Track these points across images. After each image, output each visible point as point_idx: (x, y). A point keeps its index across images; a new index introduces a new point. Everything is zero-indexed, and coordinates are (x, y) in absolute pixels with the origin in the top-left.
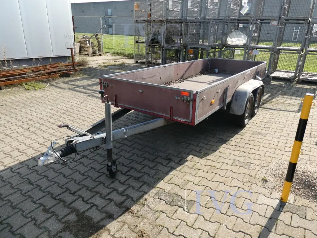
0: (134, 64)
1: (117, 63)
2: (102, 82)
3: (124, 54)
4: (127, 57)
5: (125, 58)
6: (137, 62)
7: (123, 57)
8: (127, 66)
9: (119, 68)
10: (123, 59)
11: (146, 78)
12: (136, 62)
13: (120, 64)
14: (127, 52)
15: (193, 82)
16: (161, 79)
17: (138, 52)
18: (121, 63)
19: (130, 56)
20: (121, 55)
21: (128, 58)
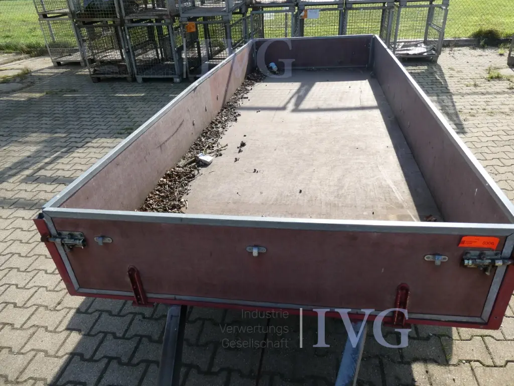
0: (56, 71)
1: (11, 74)
2: (53, 231)
3: (19, 47)
4: (28, 53)
5: (23, 56)
6: (58, 65)
7: (17, 54)
8: (40, 78)
9: (20, 85)
10: (19, 60)
11: (166, 141)
12: (56, 64)
13: (18, 76)
14: (23, 42)
15: (262, 113)
16: (194, 125)
17: (50, 40)
18: (20, 72)
19: (35, 51)
20: (11, 51)
21: (31, 57)
